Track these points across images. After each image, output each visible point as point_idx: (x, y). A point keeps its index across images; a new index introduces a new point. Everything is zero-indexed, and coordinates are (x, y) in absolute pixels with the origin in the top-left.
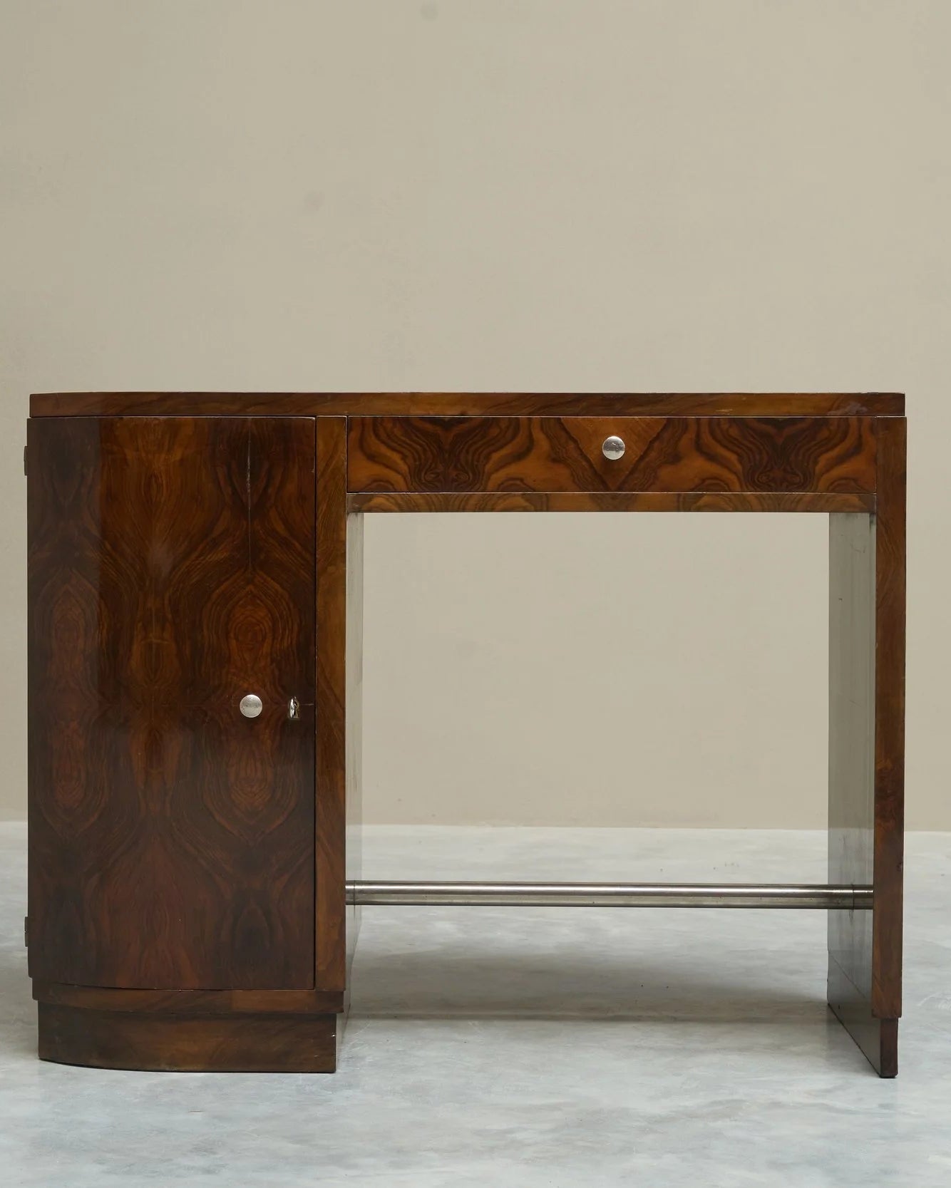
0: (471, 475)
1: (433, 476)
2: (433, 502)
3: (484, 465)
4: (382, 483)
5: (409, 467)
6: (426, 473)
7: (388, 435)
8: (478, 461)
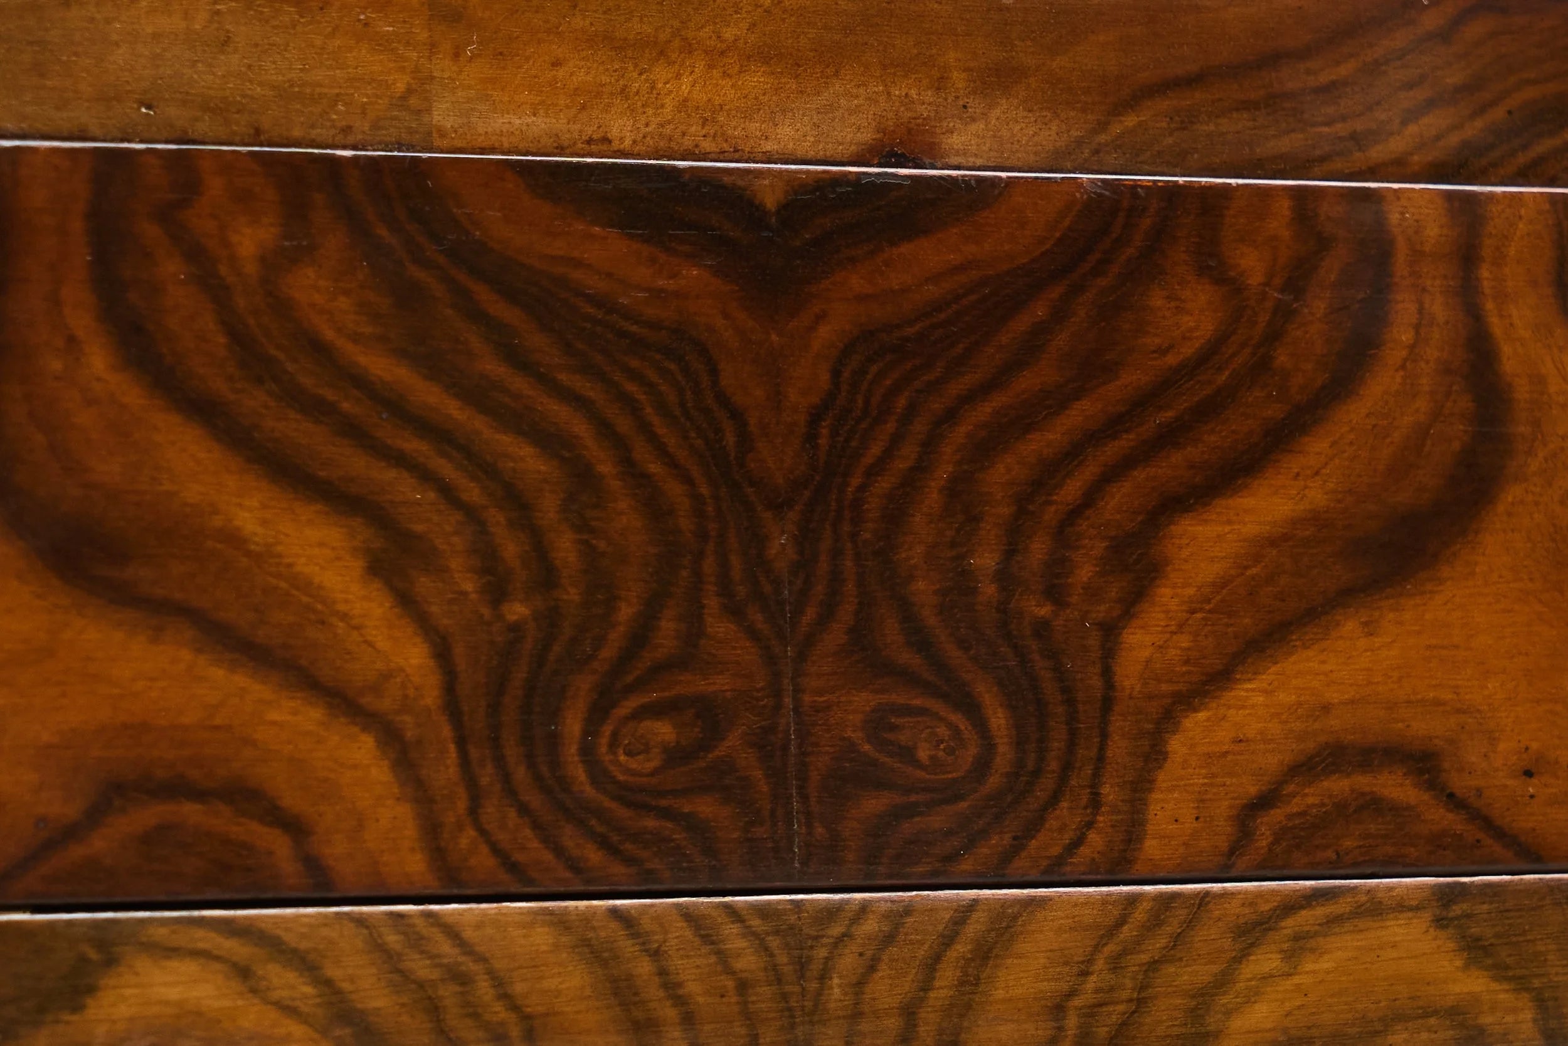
0: (999, 720)
1: (663, 731)
2: (671, 987)
3: (1110, 631)
4: (191, 812)
5: (442, 653)
6: (598, 712)
7: (238, 337)
8: (1055, 593)
